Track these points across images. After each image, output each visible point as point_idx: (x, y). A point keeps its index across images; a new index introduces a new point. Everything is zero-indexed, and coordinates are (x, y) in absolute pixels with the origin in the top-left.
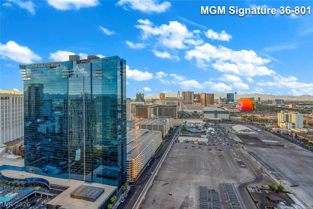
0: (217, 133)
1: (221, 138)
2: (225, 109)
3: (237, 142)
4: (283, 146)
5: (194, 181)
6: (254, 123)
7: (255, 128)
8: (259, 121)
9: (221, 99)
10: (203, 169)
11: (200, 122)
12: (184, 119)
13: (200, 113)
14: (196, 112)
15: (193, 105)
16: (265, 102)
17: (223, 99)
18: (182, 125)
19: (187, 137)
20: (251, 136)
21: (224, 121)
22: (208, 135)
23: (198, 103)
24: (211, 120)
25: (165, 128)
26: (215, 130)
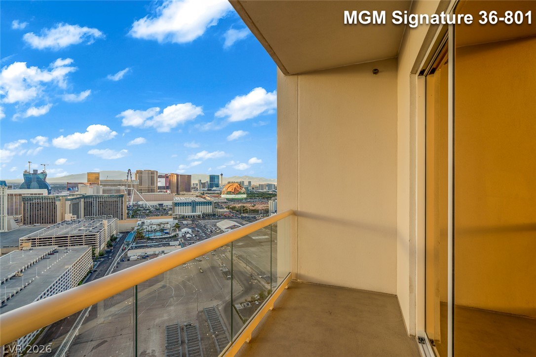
0: (196, 236)
2: (207, 198)
4: (274, 241)
5: (158, 321)
6: (244, 215)
7: (245, 223)
8: (250, 212)
9: (202, 183)
10: (173, 297)
11: (169, 221)
12: (139, 218)
13: (169, 207)
14: (162, 204)
15: (156, 193)
16: (257, 188)
17: (205, 183)
18: (136, 228)
19: (144, 249)
21: (206, 216)
22: (181, 240)
23: (165, 189)
24: (186, 217)
25: (100, 238)
26: (192, 232)
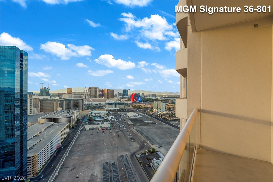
0: (116, 119)
1: (119, 123)
2: (122, 101)
3: (129, 124)
4: (155, 123)
5: (99, 160)
6: (140, 110)
7: (140, 114)
8: (143, 109)
9: (119, 94)
10: (106, 149)
11: (104, 112)
12: (90, 110)
13: (104, 105)
14: (101, 104)
15: (98, 98)
16: (147, 96)
17: (121, 94)
18: (89, 115)
19: (92, 125)
20: (138, 119)
21: (121, 110)
22: (110, 122)
24: (112, 110)
25: (73, 119)
26: (115, 117)
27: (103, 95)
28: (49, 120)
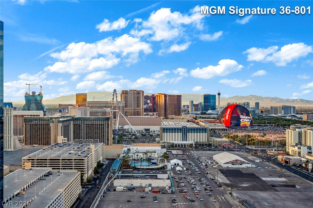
0: (187, 169)
1: (194, 178)
2: (201, 123)
3: (220, 183)
4: (294, 186)
6: (249, 147)
7: (251, 157)
8: (258, 144)
9: (194, 105)
11: (156, 150)
12: (125, 144)
13: (156, 133)
14: (149, 130)
15: (142, 116)
16: (268, 111)
17: (198, 105)
18: (122, 155)
19: (130, 180)
20: (244, 172)
21: (199, 146)
22: (170, 174)
23: (151, 112)
24: (176, 146)
25: (88, 164)
26: (183, 164)
27: (153, 109)
28: (41, 162)
